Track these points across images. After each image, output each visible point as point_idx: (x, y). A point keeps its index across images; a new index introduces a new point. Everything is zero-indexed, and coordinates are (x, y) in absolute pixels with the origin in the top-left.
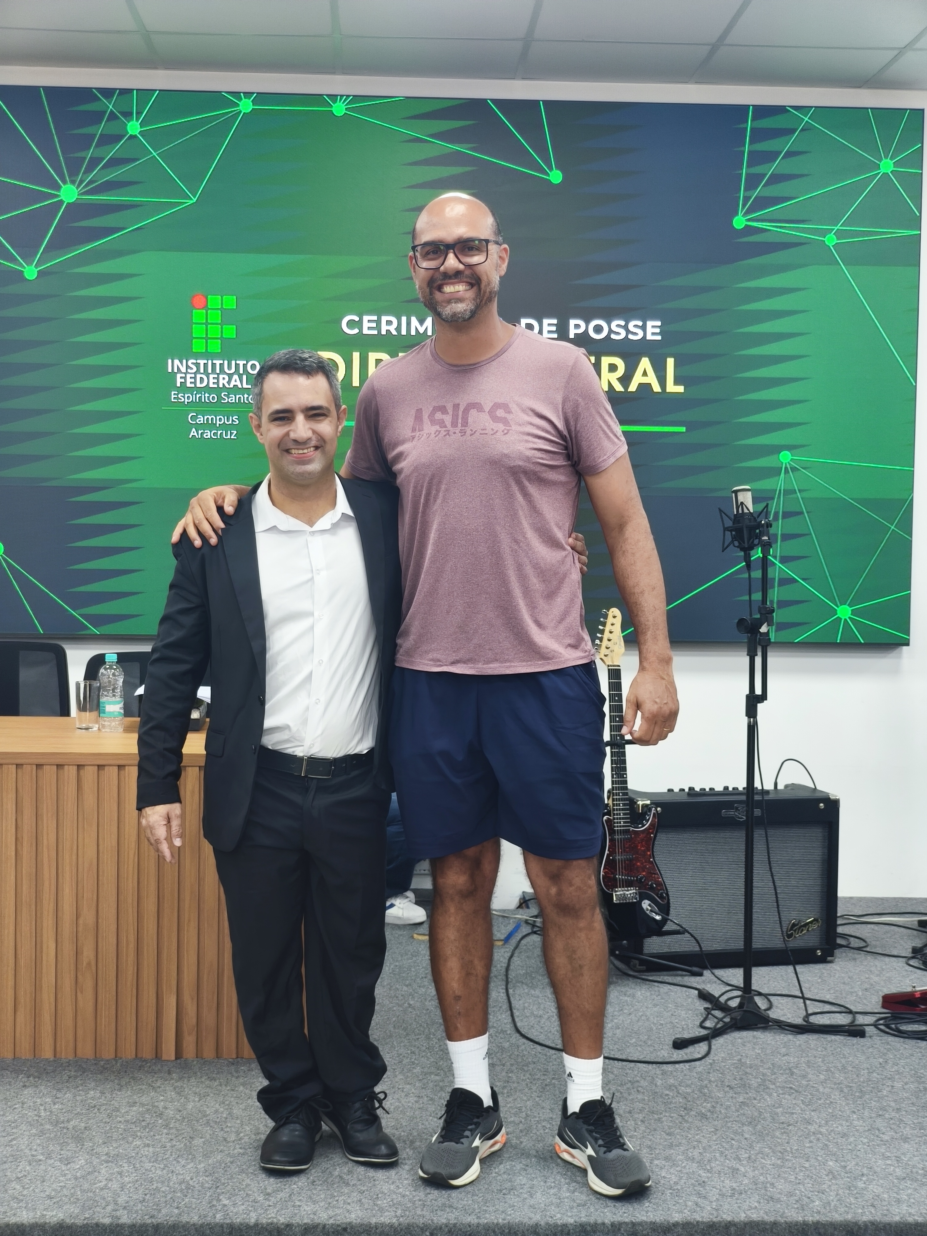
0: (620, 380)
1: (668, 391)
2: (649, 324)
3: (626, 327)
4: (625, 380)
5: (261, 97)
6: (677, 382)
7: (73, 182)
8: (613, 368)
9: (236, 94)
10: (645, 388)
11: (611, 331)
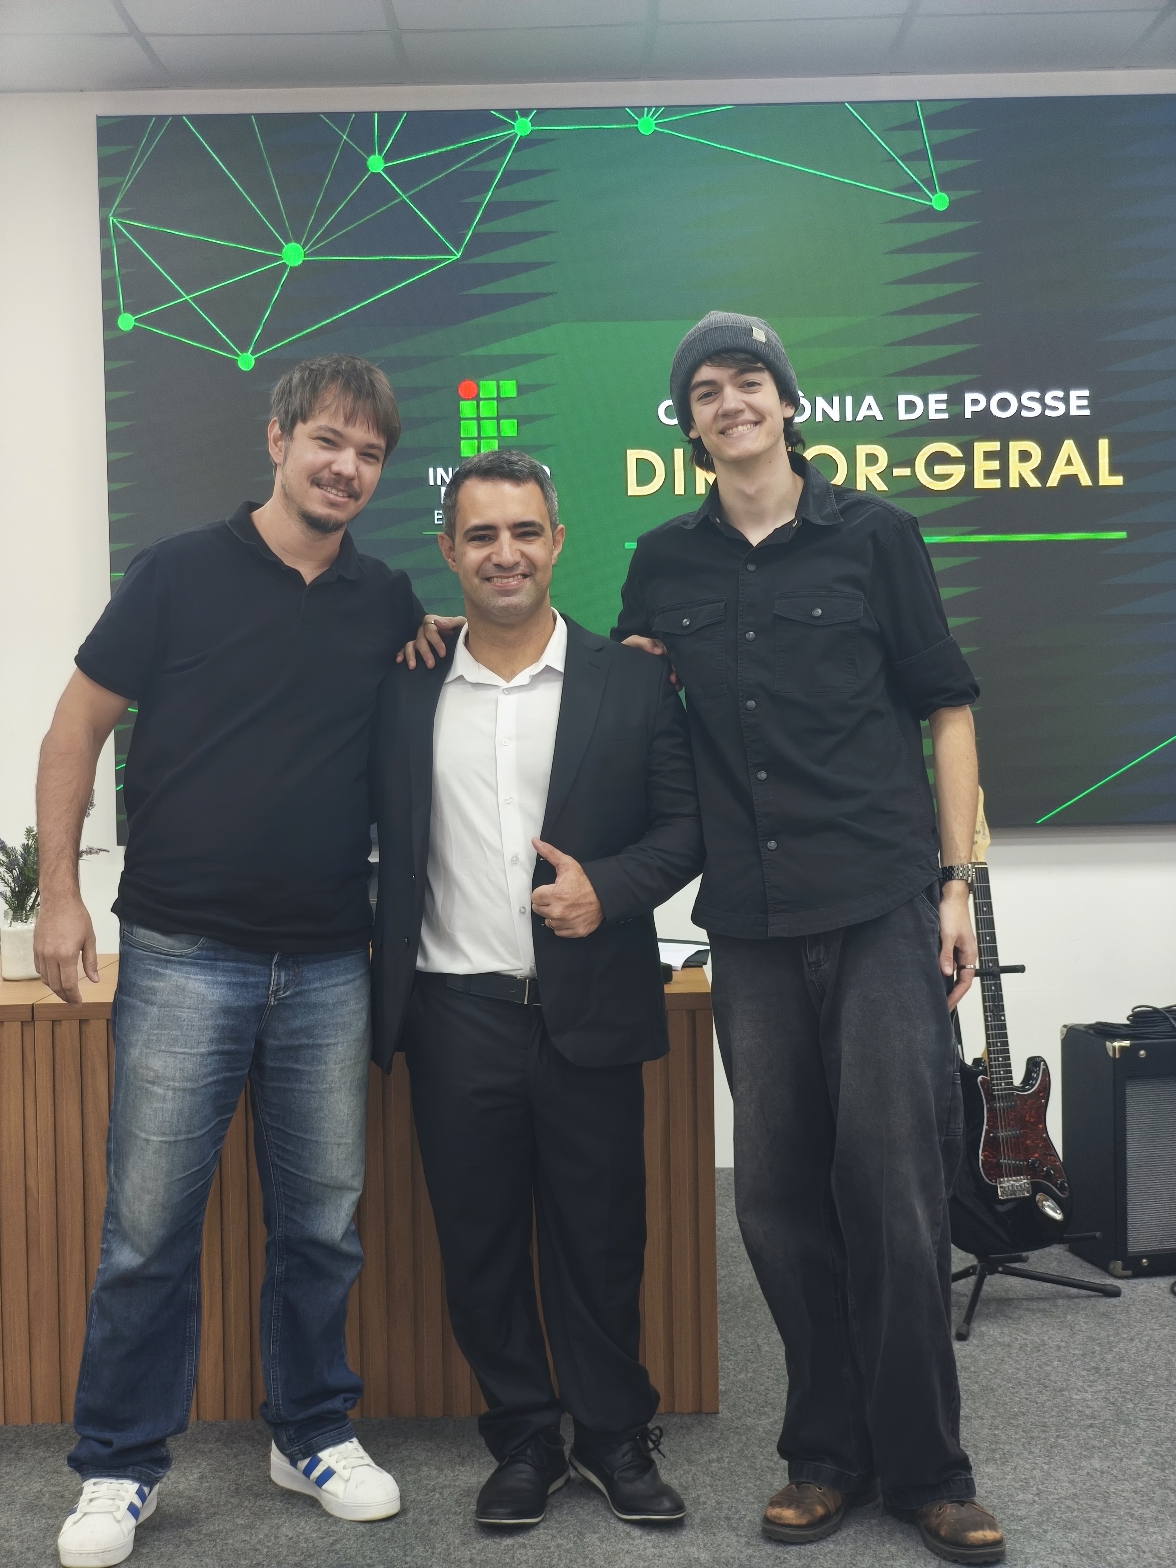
0: (1036, 472)
1: (1101, 483)
2: (1074, 394)
3: (1041, 400)
4: (1042, 472)
5: (542, 115)
6: (1113, 471)
7: (297, 240)
8: (1025, 456)
9: (510, 113)
10: (1069, 481)
11: (1021, 407)
